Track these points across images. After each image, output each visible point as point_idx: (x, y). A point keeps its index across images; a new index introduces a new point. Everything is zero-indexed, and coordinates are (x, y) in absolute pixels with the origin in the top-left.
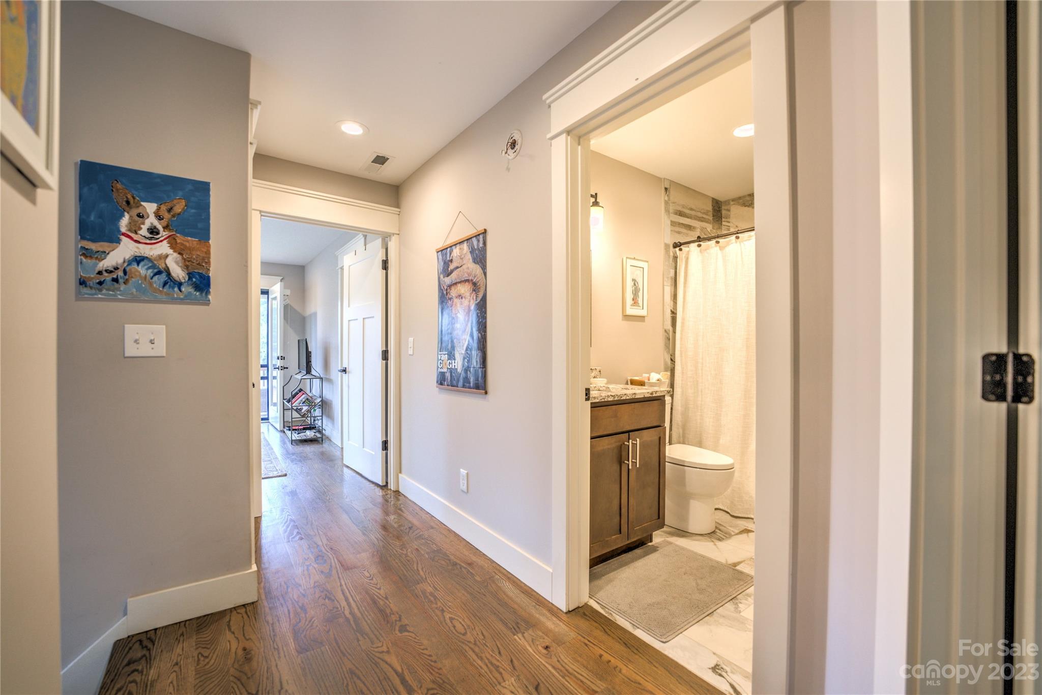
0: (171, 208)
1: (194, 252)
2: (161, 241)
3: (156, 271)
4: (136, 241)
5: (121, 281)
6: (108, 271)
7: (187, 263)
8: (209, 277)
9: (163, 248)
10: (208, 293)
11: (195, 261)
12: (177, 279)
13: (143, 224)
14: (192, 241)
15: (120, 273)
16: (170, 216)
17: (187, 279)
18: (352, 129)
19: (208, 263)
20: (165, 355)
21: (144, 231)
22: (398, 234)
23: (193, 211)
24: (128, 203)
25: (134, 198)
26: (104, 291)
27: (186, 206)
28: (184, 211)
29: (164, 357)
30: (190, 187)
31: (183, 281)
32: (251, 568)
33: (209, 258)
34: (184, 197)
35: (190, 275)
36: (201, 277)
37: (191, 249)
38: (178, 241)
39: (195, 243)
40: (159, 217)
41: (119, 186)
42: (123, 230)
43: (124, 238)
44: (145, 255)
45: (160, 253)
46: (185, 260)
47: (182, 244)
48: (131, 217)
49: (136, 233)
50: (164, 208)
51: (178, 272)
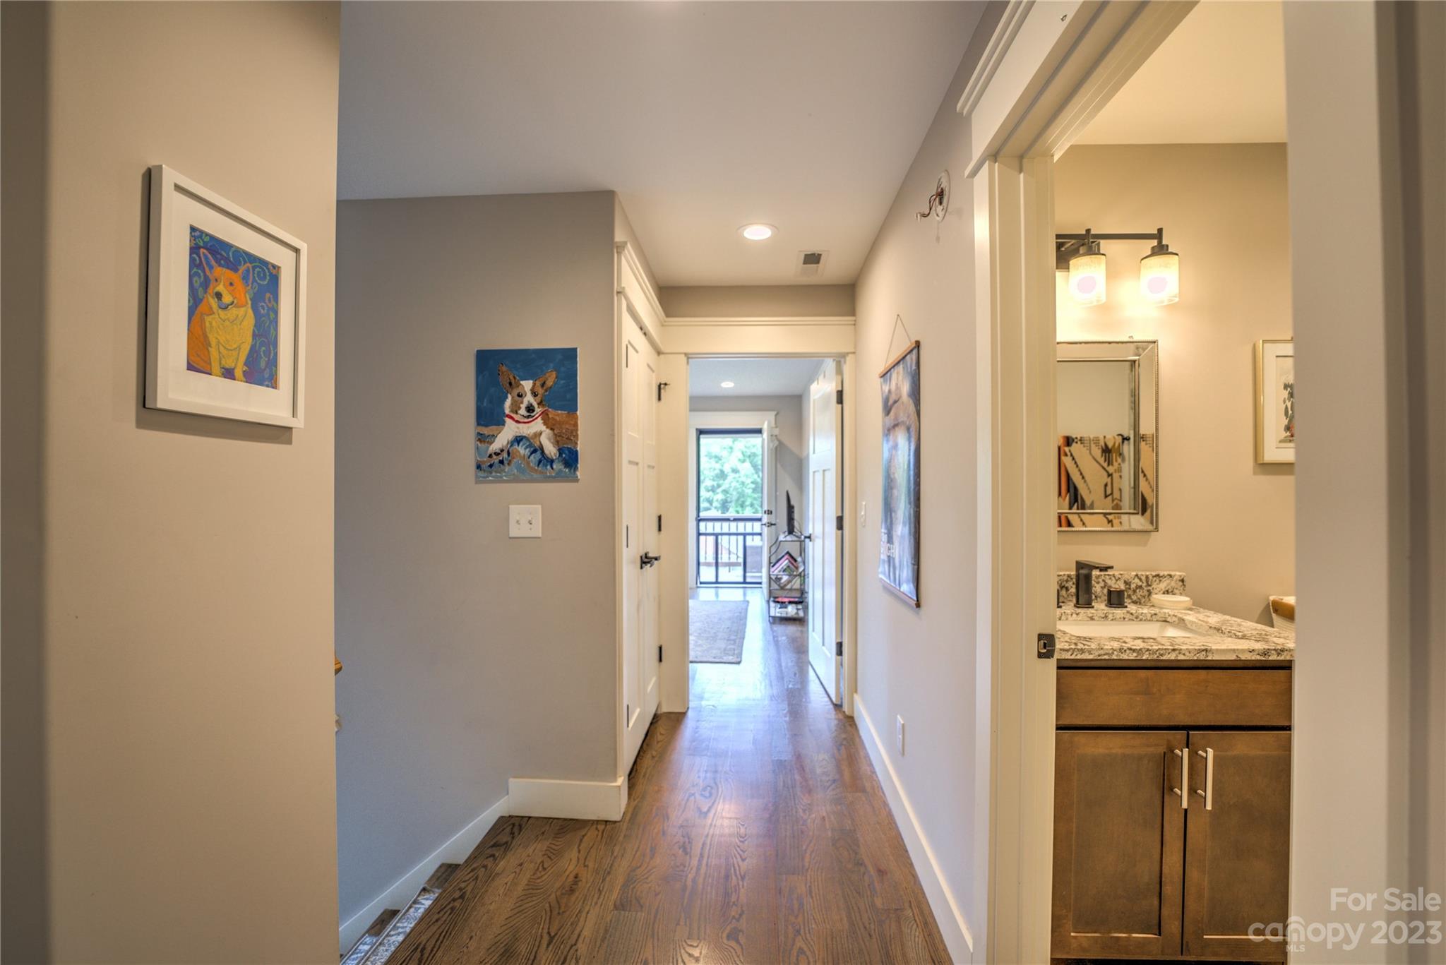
0: (544, 383)
1: (563, 426)
2: (536, 418)
3: (532, 449)
4: (518, 422)
5: (506, 462)
6: (497, 454)
7: (558, 438)
8: (577, 451)
9: (538, 426)
10: (576, 469)
11: (564, 436)
12: (549, 456)
13: (522, 403)
14: (562, 414)
15: (505, 455)
16: (543, 391)
17: (558, 455)
18: (758, 233)
19: (576, 436)
20: (540, 535)
21: (523, 411)
22: (854, 353)
23: (562, 382)
24: (510, 384)
25: (514, 378)
26: (494, 474)
27: (556, 378)
28: (555, 383)
29: (539, 538)
30: (560, 357)
31: (554, 458)
32: (615, 780)
33: (577, 430)
34: (556, 370)
35: (561, 451)
36: (570, 452)
37: (560, 423)
38: (550, 416)
39: (564, 416)
40: (535, 394)
41: (504, 368)
42: (507, 411)
43: (507, 420)
44: (524, 435)
45: (534, 431)
46: (555, 435)
47: (553, 419)
48: (513, 397)
49: (517, 413)
50: (538, 383)
51: (551, 450)
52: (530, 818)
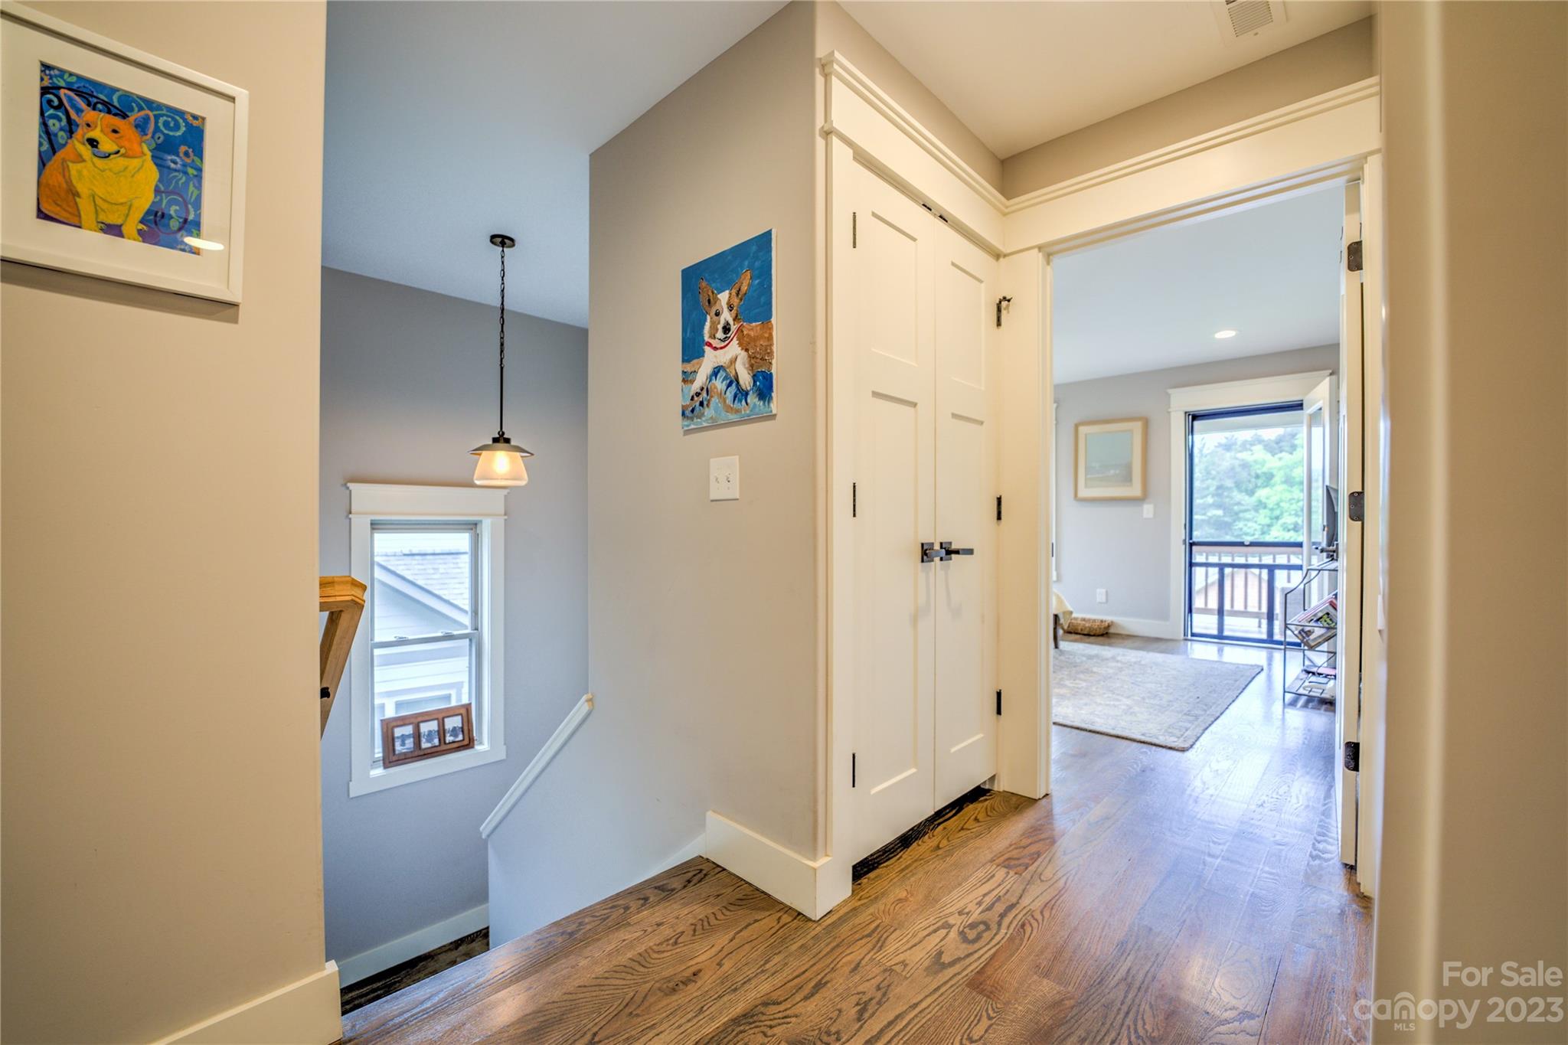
0: (740, 289)
1: (758, 344)
2: (732, 340)
3: (728, 381)
4: (715, 349)
5: (705, 403)
6: (698, 394)
7: (753, 362)
8: (771, 374)
9: (734, 349)
10: (771, 399)
11: (758, 356)
12: (744, 388)
13: (719, 323)
14: (757, 326)
15: (704, 394)
16: (738, 301)
17: (752, 385)
19: (771, 354)
20: (738, 497)
21: (720, 335)
23: (757, 282)
24: (709, 301)
25: (713, 293)
26: (695, 420)
27: (751, 278)
28: (749, 285)
29: (737, 499)
30: (754, 248)
31: (749, 388)
33: (771, 345)
34: (751, 268)
35: (755, 377)
36: (764, 378)
37: (755, 339)
38: (745, 333)
39: (758, 328)
40: (730, 308)
41: (704, 284)
42: (706, 338)
43: (707, 349)
44: (721, 364)
45: (730, 357)
46: (749, 356)
47: (748, 335)
48: (711, 318)
49: (715, 338)
50: (734, 292)
51: (746, 379)
52: (724, 869)
